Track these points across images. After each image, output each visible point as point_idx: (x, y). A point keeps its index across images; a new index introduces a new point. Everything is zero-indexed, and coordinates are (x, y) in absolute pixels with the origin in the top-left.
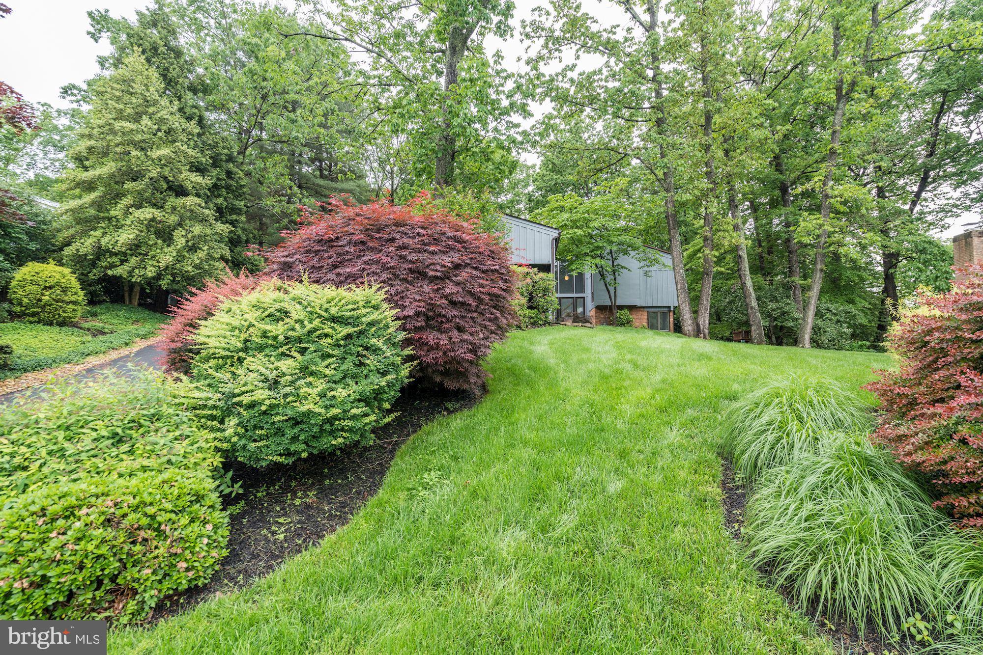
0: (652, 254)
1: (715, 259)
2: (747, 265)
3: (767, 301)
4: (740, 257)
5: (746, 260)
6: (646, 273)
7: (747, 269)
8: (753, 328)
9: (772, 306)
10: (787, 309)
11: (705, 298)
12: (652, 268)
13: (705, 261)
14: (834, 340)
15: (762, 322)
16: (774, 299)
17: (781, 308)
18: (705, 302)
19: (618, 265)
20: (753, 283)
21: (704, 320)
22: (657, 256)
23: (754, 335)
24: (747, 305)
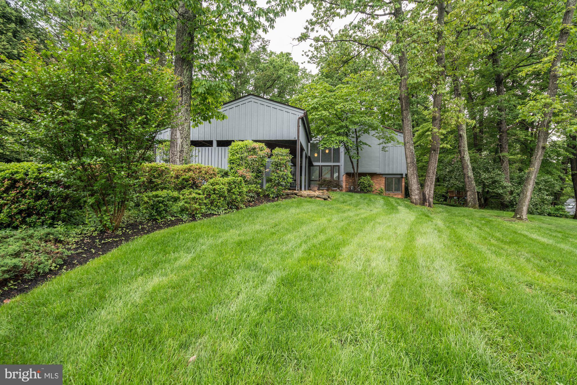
0: (389, 133)
1: (442, 137)
2: (466, 143)
3: (481, 172)
4: (461, 136)
5: (466, 139)
6: (384, 148)
7: (466, 146)
8: (468, 193)
9: (484, 175)
10: (497, 178)
11: (431, 171)
12: (389, 145)
13: (432, 138)
14: (536, 205)
15: (476, 188)
16: (487, 170)
17: (492, 178)
18: (431, 175)
19: (360, 142)
20: (470, 157)
21: (430, 191)
22: (392, 135)
23: (469, 199)
24: (464, 174)
